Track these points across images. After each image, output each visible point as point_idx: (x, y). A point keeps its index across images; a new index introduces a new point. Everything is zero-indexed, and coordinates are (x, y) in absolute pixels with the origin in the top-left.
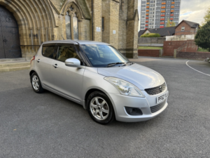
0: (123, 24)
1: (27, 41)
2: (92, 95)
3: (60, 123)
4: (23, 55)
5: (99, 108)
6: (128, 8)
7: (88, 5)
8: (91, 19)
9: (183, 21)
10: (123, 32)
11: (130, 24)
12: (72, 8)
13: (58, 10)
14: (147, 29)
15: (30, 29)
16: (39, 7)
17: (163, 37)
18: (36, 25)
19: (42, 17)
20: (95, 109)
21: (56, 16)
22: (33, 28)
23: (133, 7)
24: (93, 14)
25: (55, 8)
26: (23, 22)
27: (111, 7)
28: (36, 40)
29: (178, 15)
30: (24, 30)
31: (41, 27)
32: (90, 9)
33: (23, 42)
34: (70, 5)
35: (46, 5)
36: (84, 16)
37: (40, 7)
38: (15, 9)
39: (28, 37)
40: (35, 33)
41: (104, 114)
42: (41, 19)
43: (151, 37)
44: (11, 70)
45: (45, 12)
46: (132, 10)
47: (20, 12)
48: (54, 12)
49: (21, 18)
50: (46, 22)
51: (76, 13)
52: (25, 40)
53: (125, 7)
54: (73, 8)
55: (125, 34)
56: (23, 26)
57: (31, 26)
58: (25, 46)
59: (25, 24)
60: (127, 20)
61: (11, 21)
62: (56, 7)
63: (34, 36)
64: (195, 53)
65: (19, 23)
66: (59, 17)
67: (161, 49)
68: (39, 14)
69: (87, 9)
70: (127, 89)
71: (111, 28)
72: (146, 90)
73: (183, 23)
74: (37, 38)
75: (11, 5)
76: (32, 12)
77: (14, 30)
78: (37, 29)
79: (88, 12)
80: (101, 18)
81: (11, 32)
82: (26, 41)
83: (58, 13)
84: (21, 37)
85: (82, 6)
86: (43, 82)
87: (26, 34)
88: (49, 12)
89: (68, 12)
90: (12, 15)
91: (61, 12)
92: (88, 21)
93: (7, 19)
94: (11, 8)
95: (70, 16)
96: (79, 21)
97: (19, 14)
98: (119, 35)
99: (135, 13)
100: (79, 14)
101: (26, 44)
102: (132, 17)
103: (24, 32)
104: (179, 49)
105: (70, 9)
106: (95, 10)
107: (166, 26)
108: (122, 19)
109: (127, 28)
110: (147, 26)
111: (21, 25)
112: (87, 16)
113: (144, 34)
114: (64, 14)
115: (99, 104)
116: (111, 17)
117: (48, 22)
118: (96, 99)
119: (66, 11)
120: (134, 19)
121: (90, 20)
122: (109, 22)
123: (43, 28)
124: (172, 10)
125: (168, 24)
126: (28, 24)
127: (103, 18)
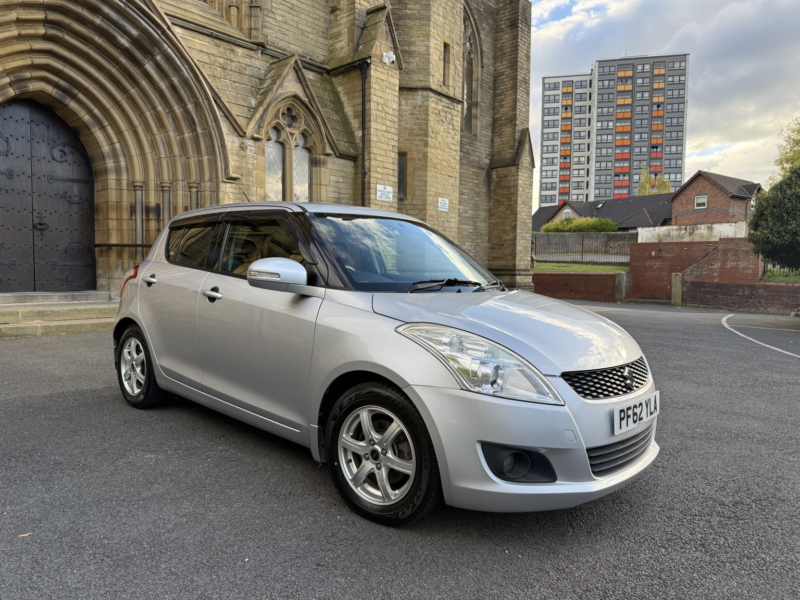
0: (478, 182)
1: (120, 230)
2: (345, 399)
3: (211, 516)
4: (101, 281)
5: (375, 455)
6: (495, 125)
7: (349, 110)
8: (357, 158)
9: (699, 175)
10: (476, 206)
11: (501, 178)
12: (291, 115)
13: (241, 121)
14: (564, 205)
15: (133, 186)
16: (171, 111)
17: (626, 230)
18: (159, 173)
19: (182, 144)
20: (358, 459)
21: (231, 141)
22: (146, 182)
23: (512, 120)
24: (365, 139)
25: (228, 116)
26: (110, 163)
27: (432, 117)
28: (153, 225)
29: (680, 156)
30: (114, 189)
31: (174, 180)
32: (355, 123)
33: (107, 232)
34: (283, 108)
35: (197, 105)
36: (333, 146)
37: (177, 110)
38: (86, 118)
39: (125, 215)
40: (153, 201)
41: (397, 480)
42: (176, 150)
43: (580, 230)
44: (47, 331)
45: (193, 129)
46: (507, 130)
47: (103, 128)
48: (225, 127)
49: (106, 148)
50: (193, 161)
51: (304, 135)
52: (113, 224)
53: (482, 123)
54: (294, 118)
55: (483, 214)
56: (112, 177)
57: (139, 177)
58: (110, 246)
59: (118, 171)
60: (491, 168)
61: (70, 157)
62: (234, 111)
63: (147, 210)
64: (753, 287)
65: (97, 166)
66: (243, 148)
67: (622, 272)
68: (172, 134)
69: (345, 121)
70: (488, 370)
71: (431, 190)
72: (567, 376)
73: (701, 182)
74: (158, 220)
75: (73, 105)
76: (148, 128)
77: (76, 189)
78: (161, 188)
79: (349, 133)
80: (395, 156)
81: (64, 196)
82: (115, 229)
83: (240, 132)
84: (99, 217)
85: (326, 112)
86: (161, 362)
87: (119, 206)
88: (206, 128)
89: (277, 129)
90: (75, 138)
91: (250, 130)
92: (348, 165)
93: (57, 153)
94: (74, 114)
95: (282, 144)
96: (314, 163)
97: (99, 135)
98: (462, 219)
99: (521, 143)
100: (315, 138)
101: (114, 240)
102: (508, 154)
103: (113, 196)
104: (692, 274)
105: (282, 121)
106: (374, 126)
107: (636, 192)
108: (471, 164)
109: (489, 192)
110: (564, 192)
111: (106, 171)
112: (343, 146)
113: (557, 221)
114: (262, 136)
115: (376, 436)
116: (431, 152)
117: (200, 163)
118: (364, 415)
119: (267, 128)
120: (514, 162)
121: (353, 159)
122: (425, 168)
123: (180, 184)
124: (656, 138)
125: (643, 183)
126: (130, 168)
127: (402, 155)
